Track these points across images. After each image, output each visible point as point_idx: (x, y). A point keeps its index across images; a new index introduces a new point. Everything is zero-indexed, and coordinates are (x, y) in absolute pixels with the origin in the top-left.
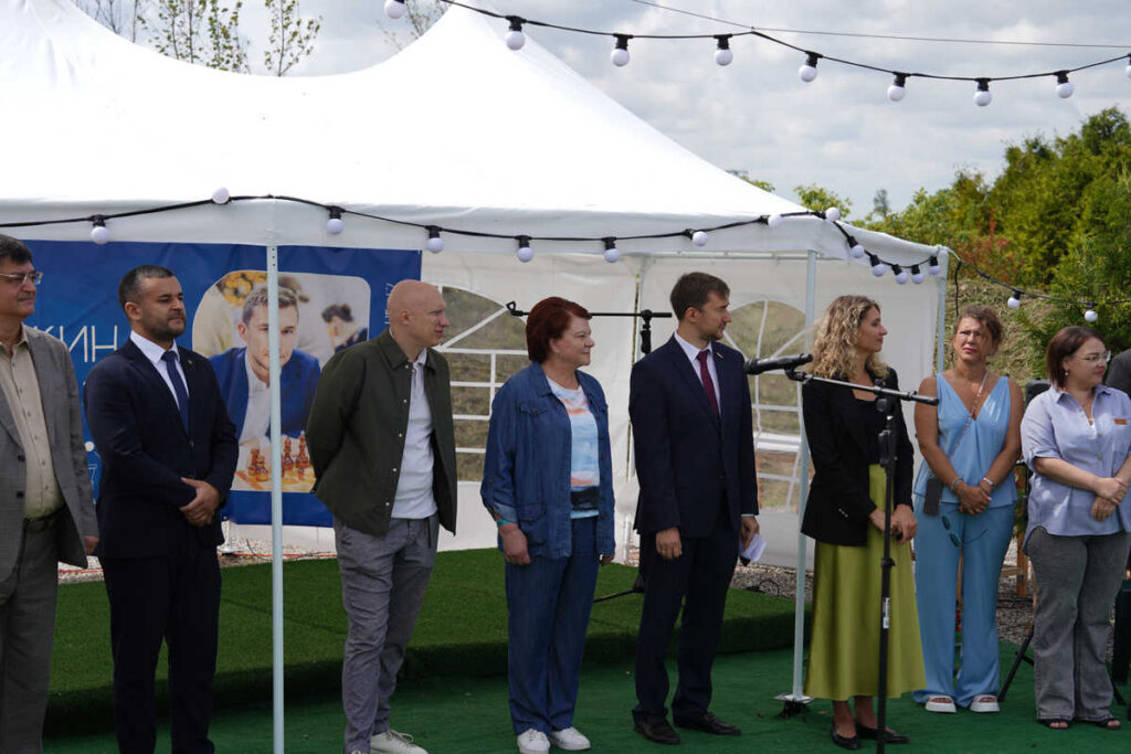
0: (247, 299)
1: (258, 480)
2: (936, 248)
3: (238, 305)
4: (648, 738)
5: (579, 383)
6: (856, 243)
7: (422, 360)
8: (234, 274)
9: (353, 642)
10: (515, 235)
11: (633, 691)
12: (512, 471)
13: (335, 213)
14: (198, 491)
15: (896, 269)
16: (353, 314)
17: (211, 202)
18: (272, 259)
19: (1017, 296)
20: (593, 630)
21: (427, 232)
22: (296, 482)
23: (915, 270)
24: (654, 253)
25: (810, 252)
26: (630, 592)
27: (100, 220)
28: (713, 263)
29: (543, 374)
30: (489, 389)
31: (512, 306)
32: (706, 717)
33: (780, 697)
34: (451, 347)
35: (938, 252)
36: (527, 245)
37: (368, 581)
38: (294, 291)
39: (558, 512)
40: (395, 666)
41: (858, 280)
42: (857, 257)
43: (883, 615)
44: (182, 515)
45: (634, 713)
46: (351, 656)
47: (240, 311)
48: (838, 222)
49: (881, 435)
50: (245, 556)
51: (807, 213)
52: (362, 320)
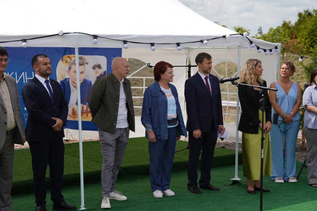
0: (70, 63)
1: (75, 117)
2: (277, 44)
3: (67, 65)
4: (192, 192)
5: (169, 87)
6: (253, 43)
7: (123, 81)
8: (66, 56)
9: (104, 165)
10: (150, 43)
11: (187, 178)
12: (150, 114)
13: (95, 37)
14: (57, 121)
15: (265, 51)
16: (102, 66)
17: (58, 34)
18: (77, 51)
19: (302, 58)
20: (175, 160)
21: (123, 42)
22: (86, 118)
23: (271, 50)
24: (191, 47)
25: (239, 46)
26: (186, 149)
27: (25, 41)
28: (210, 50)
29: (159, 85)
30: (143, 89)
31: (149, 64)
32: (209, 186)
33: (231, 179)
34: (131, 76)
35: (278, 45)
36: (154, 46)
37: (109, 147)
38: (84, 61)
39: (164, 126)
40: (117, 172)
41: (253, 54)
42: (253, 47)
43: (262, 154)
44: (52, 128)
45: (188, 185)
46: (104, 169)
47: (67, 67)
48: (248, 37)
49: (260, 100)
50: (71, 141)
51: (238, 34)
52: (104, 68)
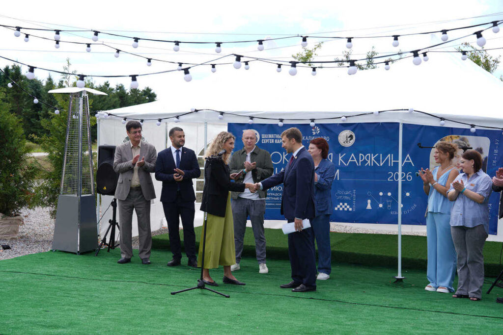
8: (448, 136)
16: (483, 151)
52: (486, 153)
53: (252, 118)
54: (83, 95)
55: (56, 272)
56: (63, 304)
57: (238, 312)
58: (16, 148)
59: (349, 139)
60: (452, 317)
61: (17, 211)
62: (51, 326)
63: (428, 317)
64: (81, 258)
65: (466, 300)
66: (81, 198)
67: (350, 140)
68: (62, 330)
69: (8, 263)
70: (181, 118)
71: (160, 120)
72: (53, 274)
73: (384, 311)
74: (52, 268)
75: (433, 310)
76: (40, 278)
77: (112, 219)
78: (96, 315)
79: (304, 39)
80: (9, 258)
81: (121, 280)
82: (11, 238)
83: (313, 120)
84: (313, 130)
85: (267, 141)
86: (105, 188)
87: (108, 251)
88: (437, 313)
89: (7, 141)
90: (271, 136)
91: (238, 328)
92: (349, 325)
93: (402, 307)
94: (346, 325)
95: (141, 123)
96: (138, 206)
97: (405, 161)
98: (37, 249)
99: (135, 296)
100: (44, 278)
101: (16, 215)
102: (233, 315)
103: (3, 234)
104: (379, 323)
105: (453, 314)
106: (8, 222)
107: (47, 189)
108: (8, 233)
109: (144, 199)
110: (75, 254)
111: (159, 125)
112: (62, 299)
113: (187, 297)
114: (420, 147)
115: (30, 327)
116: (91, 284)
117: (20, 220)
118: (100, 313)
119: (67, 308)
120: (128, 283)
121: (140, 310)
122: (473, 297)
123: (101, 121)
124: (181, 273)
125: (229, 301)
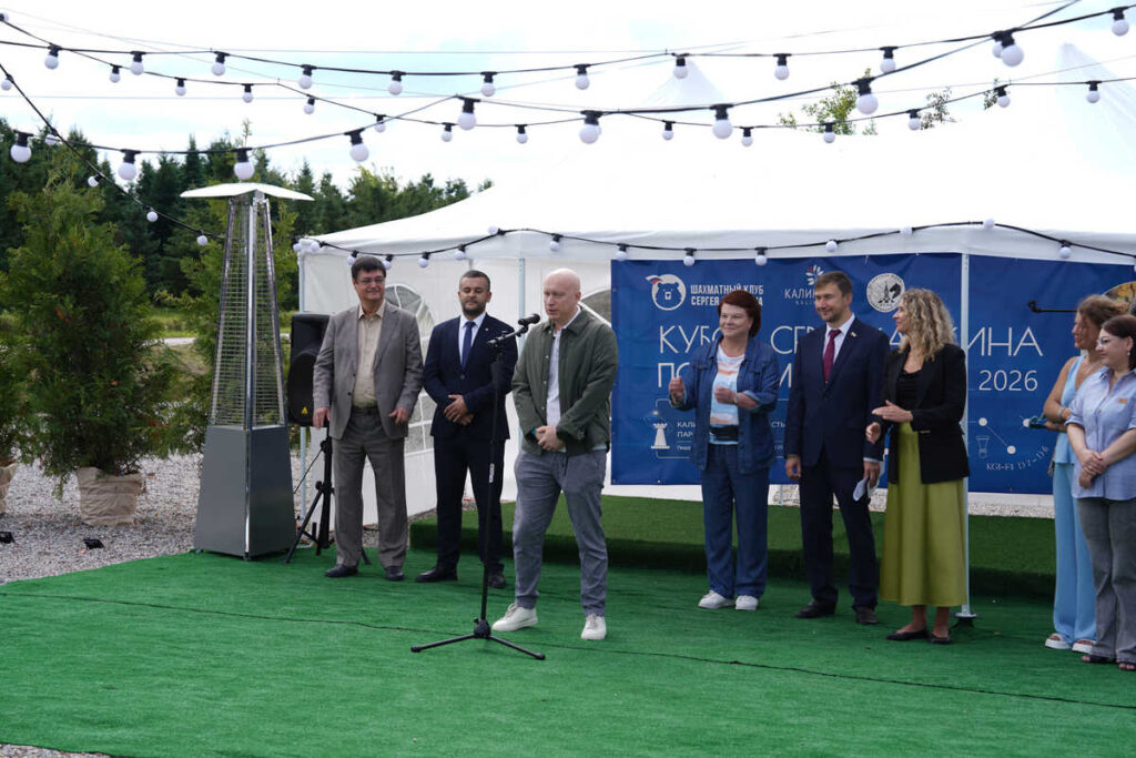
8: (1125, 285)
53: (624, 247)
54: (256, 200)
55: (176, 599)
56: (157, 670)
57: (545, 694)
58: (125, 323)
59: (891, 294)
60: (1054, 709)
61: (133, 464)
62: (104, 723)
63: (998, 708)
64: (247, 567)
65: (1108, 669)
66: (253, 432)
67: (895, 296)
68: (125, 731)
69: (85, 578)
70: (471, 249)
71: (426, 256)
72: (168, 604)
73: (895, 693)
74: (171, 590)
75: (1017, 692)
76: (134, 612)
77: (323, 480)
78: (216, 699)
79: (681, 62)
80: (89, 568)
81: (316, 618)
82: (116, 522)
83: (761, 251)
84: (809, 274)
85: (704, 300)
86: (305, 411)
87: (318, 553)
88: (1023, 700)
89: (107, 307)
90: (711, 289)
91: (530, 730)
92: (793, 725)
93: (943, 683)
94: (788, 725)
95: (385, 263)
96: (374, 450)
97: (1021, 344)
98: (164, 549)
99: (328, 654)
100: (145, 613)
101: (130, 472)
102: (531, 701)
103: (99, 515)
104: (870, 720)
105: (1060, 702)
106: (108, 487)
107: (192, 413)
108: (110, 513)
109: (384, 434)
110: (241, 558)
111: (424, 266)
112: (160, 661)
113: (445, 658)
114: (1035, 310)
115: (55, 724)
116: (243, 627)
117: (137, 483)
118: (228, 694)
119: (162, 679)
120: (325, 625)
121: (323, 687)
122: (1127, 663)
123: (308, 258)
124: (458, 602)
125: (538, 668)
